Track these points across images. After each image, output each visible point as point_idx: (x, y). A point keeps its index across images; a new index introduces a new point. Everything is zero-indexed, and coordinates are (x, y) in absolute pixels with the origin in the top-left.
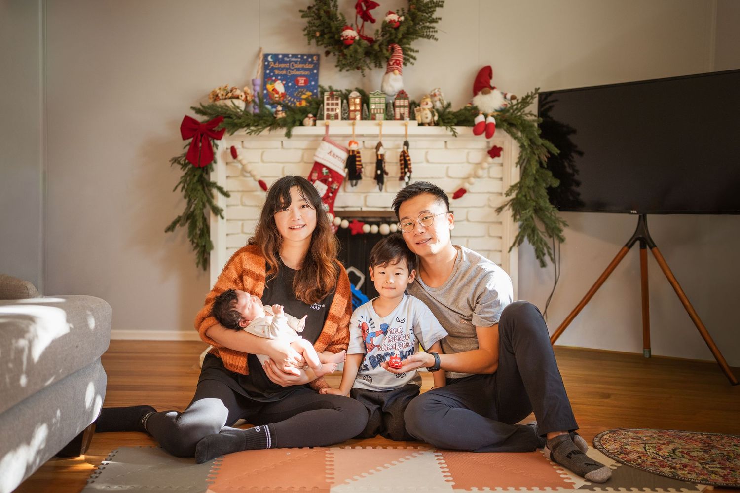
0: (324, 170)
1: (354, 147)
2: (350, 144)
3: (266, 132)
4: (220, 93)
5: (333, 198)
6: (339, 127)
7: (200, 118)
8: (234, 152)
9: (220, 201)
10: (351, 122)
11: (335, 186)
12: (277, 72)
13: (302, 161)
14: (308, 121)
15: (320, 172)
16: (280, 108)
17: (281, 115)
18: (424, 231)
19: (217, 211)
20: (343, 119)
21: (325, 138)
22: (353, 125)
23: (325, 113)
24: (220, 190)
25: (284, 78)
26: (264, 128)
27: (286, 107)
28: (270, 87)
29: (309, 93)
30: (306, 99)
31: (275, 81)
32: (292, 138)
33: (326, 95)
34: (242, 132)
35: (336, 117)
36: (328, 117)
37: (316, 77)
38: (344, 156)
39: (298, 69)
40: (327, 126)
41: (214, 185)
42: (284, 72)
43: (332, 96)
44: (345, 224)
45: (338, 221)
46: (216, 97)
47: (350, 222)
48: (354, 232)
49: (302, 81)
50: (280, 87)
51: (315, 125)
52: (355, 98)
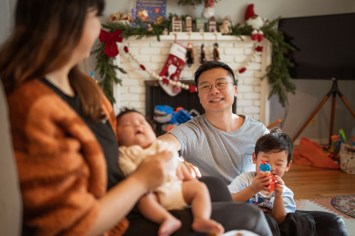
0: (175, 59)
1: (190, 46)
3: (144, 38)
5: (179, 74)
6: (182, 36)
8: (126, 49)
9: (119, 75)
10: (188, 33)
11: (181, 67)
12: (144, 5)
13: (161, 54)
14: (165, 32)
15: (173, 60)
16: (149, 25)
17: (151, 29)
18: (219, 92)
19: (118, 81)
20: (183, 31)
21: (175, 42)
22: (189, 34)
23: (173, 28)
24: (121, 70)
25: (148, 9)
26: (143, 36)
27: (153, 25)
28: (140, 13)
29: (161, 17)
30: (160, 20)
31: (142, 10)
32: (161, 42)
33: (174, 19)
34: (132, 38)
35: (179, 30)
36: (175, 30)
37: (164, 8)
38: (185, 51)
39: (155, 4)
40: (176, 35)
41: (116, 67)
42: (147, 5)
43: (177, 19)
44: (187, 87)
45: (183, 86)
46: (114, 18)
47: (190, 86)
48: (192, 91)
49: (157, 11)
50: (145, 13)
51: (168, 34)
52: (189, 20)
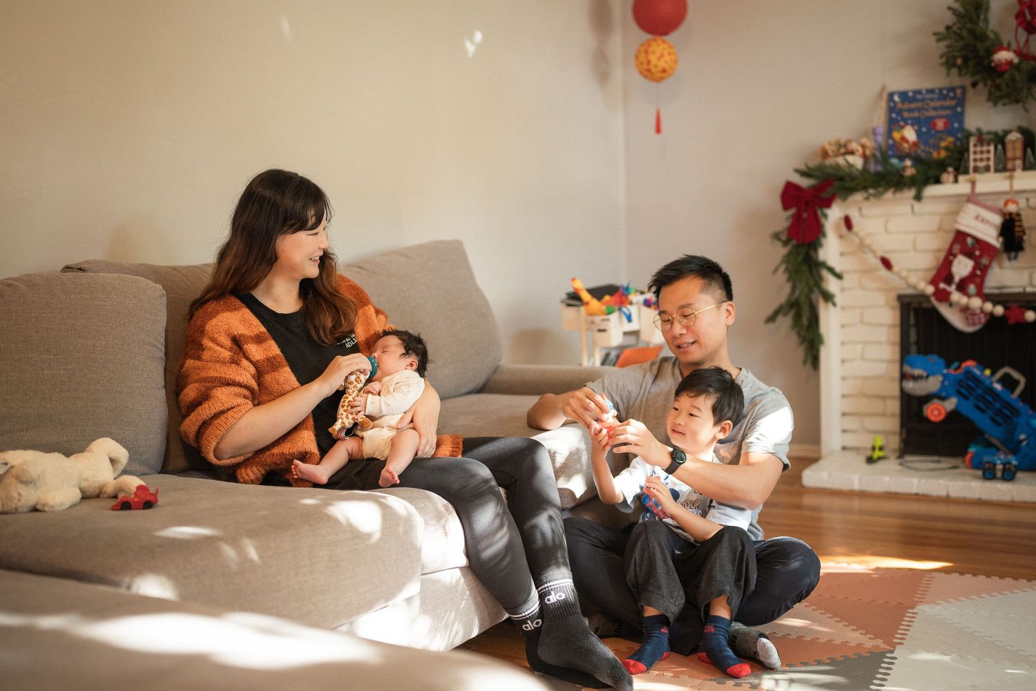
0: (969, 240)
1: (1012, 208)
2: (1006, 204)
3: (889, 195)
4: (830, 149)
5: (983, 277)
6: (991, 183)
7: (805, 183)
8: (848, 222)
9: (832, 285)
10: (1007, 174)
11: (984, 261)
12: (906, 115)
13: (940, 229)
14: (948, 177)
15: (964, 243)
16: (908, 163)
17: (910, 172)
19: (828, 297)
20: (997, 171)
21: (972, 198)
22: (1011, 178)
23: (972, 164)
24: (831, 270)
25: (916, 122)
26: (886, 190)
27: (917, 161)
28: (896, 135)
29: (951, 139)
30: (947, 149)
31: (903, 127)
32: (924, 201)
33: (972, 141)
34: (858, 197)
35: (987, 169)
36: (976, 170)
37: (960, 117)
38: (997, 220)
39: (935, 109)
40: (973, 183)
41: (823, 265)
42: (916, 114)
43: (981, 140)
44: (999, 310)
45: (988, 306)
46: (825, 154)
47: (1006, 308)
48: (1012, 321)
49: (940, 124)
50: (910, 134)
51: (956, 181)
52: (1014, 142)
